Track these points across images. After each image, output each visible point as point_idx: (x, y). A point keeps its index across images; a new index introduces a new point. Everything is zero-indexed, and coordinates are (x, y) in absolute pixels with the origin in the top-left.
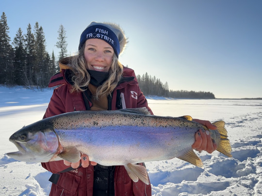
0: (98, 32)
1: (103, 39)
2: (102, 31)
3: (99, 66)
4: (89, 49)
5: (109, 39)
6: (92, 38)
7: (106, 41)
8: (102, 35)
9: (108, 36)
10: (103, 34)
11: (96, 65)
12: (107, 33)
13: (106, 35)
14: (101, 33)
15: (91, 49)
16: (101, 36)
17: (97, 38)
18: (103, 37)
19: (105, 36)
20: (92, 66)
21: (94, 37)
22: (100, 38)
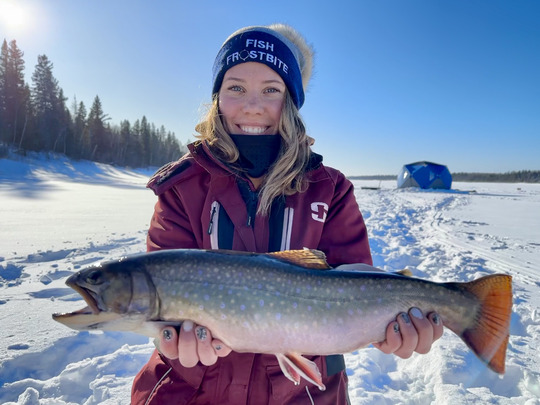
0: (251, 47)
1: (264, 61)
2: (261, 44)
3: (254, 125)
4: (230, 89)
5: (278, 62)
6: (239, 62)
7: (270, 65)
8: (262, 54)
9: (274, 54)
10: (264, 50)
11: (245, 125)
12: (272, 47)
13: (269, 51)
14: (257, 49)
15: (234, 87)
16: (259, 55)
17: (250, 60)
18: (264, 56)
19: (268, 55)
20: (238, 126)
21: (245, 58)
22: (257, 60)
